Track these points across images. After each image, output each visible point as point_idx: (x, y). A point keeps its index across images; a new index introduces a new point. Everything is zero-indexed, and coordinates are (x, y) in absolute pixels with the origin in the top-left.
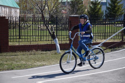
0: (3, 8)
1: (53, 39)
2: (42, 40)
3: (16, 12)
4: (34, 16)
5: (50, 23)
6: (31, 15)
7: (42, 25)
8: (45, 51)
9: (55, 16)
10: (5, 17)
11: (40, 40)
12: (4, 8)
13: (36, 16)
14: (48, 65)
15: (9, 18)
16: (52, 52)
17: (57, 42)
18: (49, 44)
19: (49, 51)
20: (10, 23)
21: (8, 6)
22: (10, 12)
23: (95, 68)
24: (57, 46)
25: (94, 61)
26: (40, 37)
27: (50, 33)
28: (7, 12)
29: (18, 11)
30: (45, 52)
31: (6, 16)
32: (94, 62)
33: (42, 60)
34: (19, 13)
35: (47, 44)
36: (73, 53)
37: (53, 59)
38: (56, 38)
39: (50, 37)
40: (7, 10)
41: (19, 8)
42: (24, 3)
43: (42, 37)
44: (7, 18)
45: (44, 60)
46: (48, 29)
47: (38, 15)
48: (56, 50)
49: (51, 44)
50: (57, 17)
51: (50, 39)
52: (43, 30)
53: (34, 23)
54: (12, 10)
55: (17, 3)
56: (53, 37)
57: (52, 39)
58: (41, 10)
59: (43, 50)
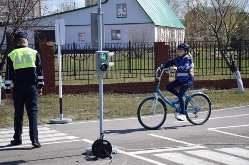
0: (162, 30)
1: (233, 72)
2: (216, 73)
3: (179, 34)
4: (206, 39)
5: (229, 48)
6: (201, 38)
7: (217, 52)
8: (221, 89)
9: (238, 38)
10: (164, 43)
11: (213, 73)
12: (164, 30)
13: (209, 39)
14: (223, 108)
15: (169, 44)
16: (231, 90)
17: (240, 77)
18: (227, 80)
19: (226, 89)
20: (172, 50)
21: (169, 27)
22: (172, 36)
23: (196, 124)
24: (239, 82)
25: (195, 113)
26: (213, 70)
27: (227, 62)
28: (167, 35)
29: (183, 33)
30: (220, 91)
31: (165, 41)
32: (194, 115)
33: (216, 102)
34: (184, 36)
35: (224, 80)
36: (159, 100)
37: (231, 101)
38: (237, 70)
39: (228, 69)
40: (168, 32)
41: (185, 28)
42: (193, 21)
43: (216, 70)
44: (168, 44)
45: (218, 102)
46: (225, 58)
47: (212, 37)
48: (237, 87)
49: (230, 80)
50: (240, 40)
51: (228, 72)
52: (218, 59)
53: (208, 50)
54: (174, 31)
55: (182, 22)
56: (233, 69)
57: (231, 72)
58: (215, 31)
59: (217, 88)
